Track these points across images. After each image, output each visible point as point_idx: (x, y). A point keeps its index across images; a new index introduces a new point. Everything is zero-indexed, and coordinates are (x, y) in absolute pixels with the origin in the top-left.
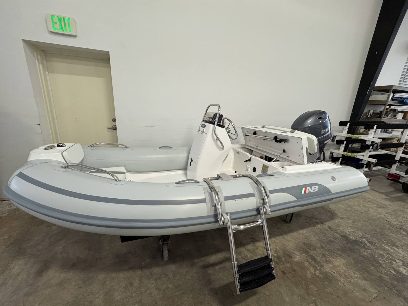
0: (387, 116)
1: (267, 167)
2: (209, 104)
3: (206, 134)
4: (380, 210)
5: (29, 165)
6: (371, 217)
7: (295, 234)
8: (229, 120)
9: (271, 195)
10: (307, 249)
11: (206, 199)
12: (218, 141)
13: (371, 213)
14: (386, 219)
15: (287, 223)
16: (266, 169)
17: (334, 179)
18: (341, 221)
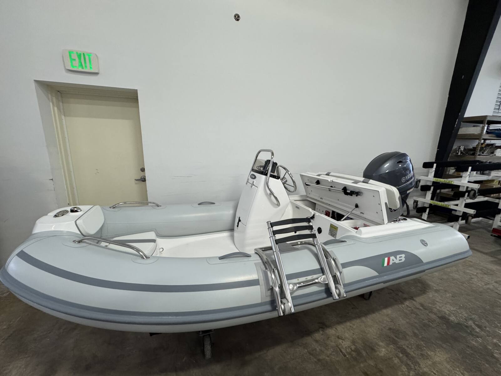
0: (483, 153)
1: (336, 228)
2: (260, 150)
3: (257, 187)
4: (486, 278)
5: (34, 240)
6: (475, 289)
7: (376, 316)
8: (284, 168)
9: (344, 269)
10: (395, 338)
11: (259, 279)
12: (272, 196)
13: (474, 283)
14: (496, 291)
15: (365, 299)
16: (335, 230)
17: (424, 243)
18: (436, 294)
